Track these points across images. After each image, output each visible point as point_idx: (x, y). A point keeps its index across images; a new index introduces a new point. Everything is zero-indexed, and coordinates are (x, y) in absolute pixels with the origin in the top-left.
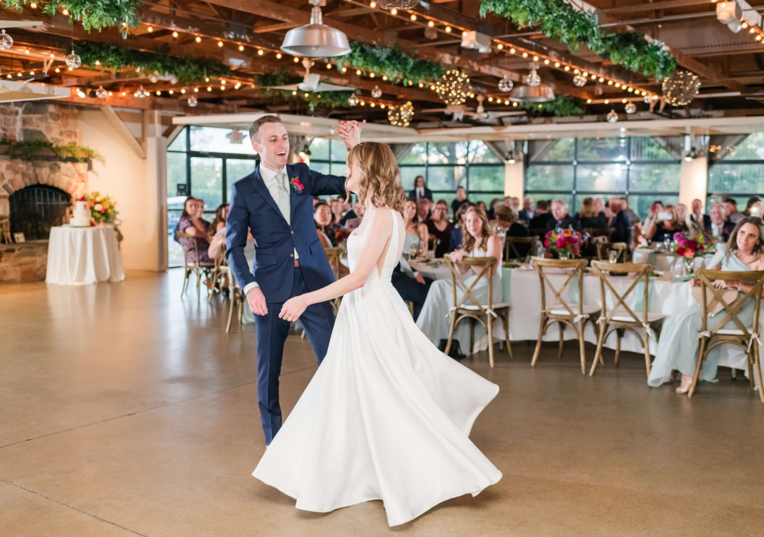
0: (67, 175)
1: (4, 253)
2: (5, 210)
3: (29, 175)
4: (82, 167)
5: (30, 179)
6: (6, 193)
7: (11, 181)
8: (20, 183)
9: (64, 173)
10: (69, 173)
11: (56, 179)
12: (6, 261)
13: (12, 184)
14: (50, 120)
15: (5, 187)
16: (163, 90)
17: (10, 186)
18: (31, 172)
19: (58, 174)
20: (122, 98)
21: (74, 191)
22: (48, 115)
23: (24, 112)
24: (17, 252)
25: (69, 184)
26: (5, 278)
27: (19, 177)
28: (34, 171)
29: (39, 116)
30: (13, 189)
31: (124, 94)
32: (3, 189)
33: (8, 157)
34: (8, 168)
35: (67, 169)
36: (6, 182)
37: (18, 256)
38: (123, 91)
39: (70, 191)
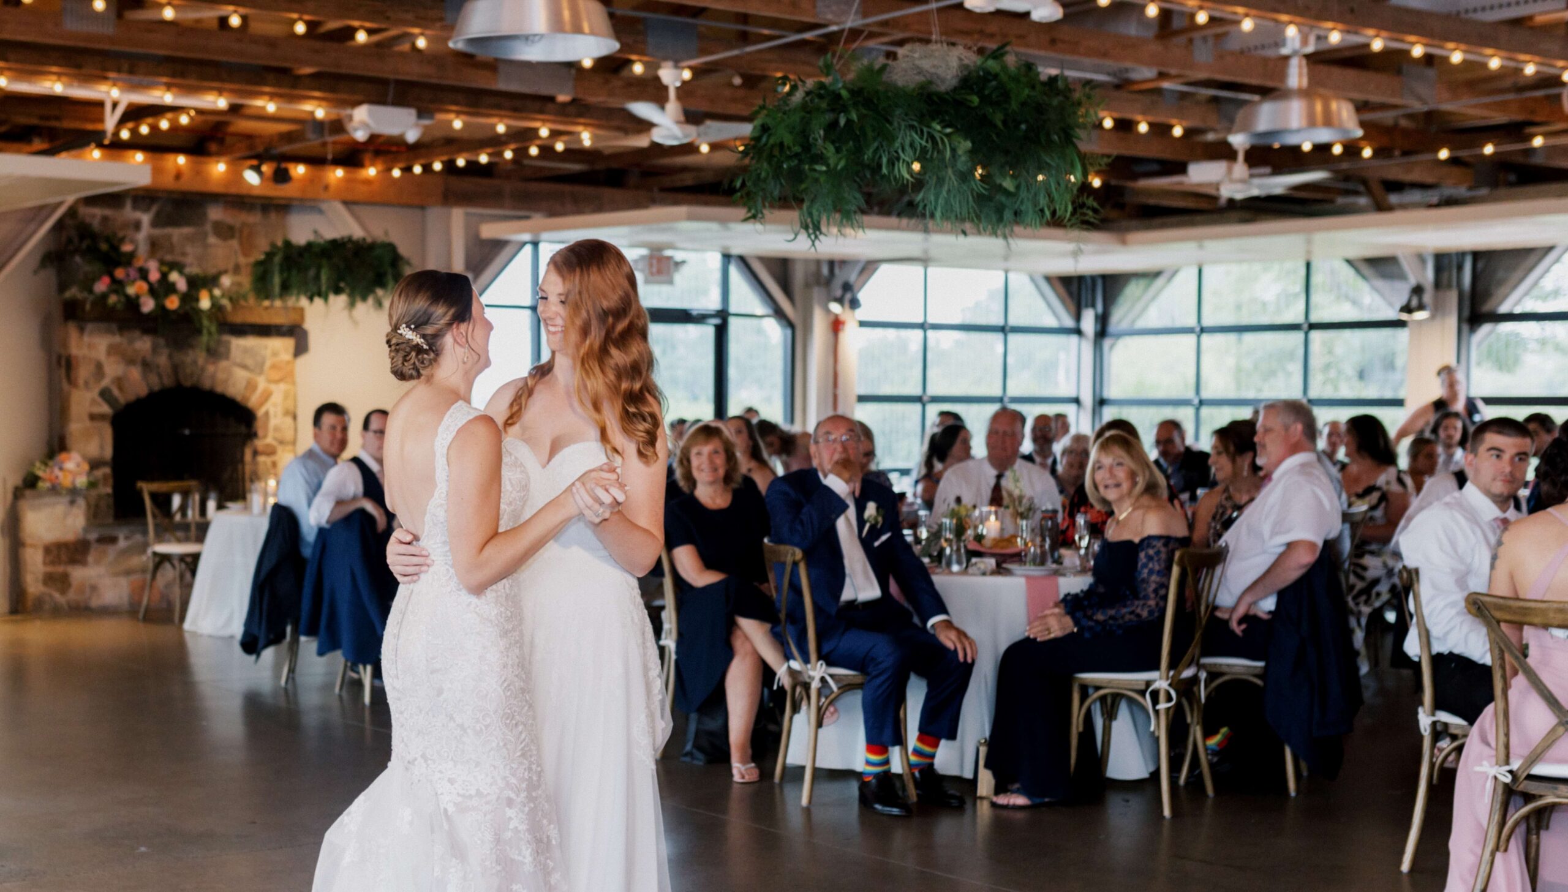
0: (244, 367)
1: (94, 546)
2: (102, 447)
3: (158, 367)
4: (281, 346)
5: (160, 376)
6: (105, 409)
7: (119, 381)
8: (138, 384)
9: (238, 360)
10: (249, 362)
11: (221, 376)
12: (98, 562)
13: (121, 389)
14: (212, 240)
15: (105, 394)
16: (445, 158)
17: (116, 392)
18: (163, 360)
19: (223, 364)
20: (368, 182)
21: (262, 404)
22: (208, 227)
23: (155, 224)
24: (122, 543)
25: (251, 386)
26: (95, 603)
27: (135, 373)
28: (170, 357)
29: (186, 230)
30: (122, 399)
31: (372, 172)
32: (100, 400)
33: (114, 326)
34: (112, 350)
35: (246, 351)
36: (106, 382)
37: (125, 553)
38: (372, 165)
39: (252, 402)
